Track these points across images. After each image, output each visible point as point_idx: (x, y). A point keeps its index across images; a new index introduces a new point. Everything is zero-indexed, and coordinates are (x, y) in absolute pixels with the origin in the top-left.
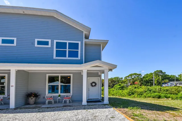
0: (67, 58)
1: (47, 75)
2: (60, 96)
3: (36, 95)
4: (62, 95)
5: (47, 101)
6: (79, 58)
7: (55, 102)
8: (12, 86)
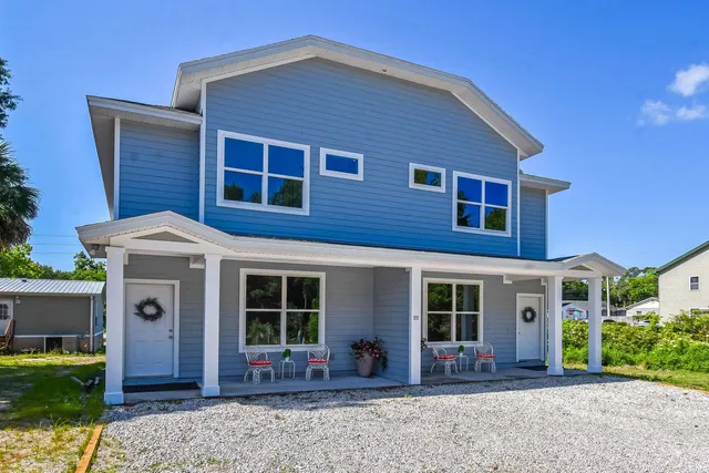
8: (416, 318)
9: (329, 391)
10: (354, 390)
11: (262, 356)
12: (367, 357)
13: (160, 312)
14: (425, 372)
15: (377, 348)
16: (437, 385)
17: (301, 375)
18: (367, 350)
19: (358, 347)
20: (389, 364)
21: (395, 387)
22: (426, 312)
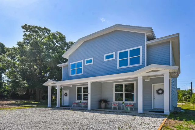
0: (129, 66)
1: (114, 84)
2: (123, 103)
3: (106, 101)
4: (126, 102)
5: (112, 107)
6: (141, 64)
7: (119, 109)
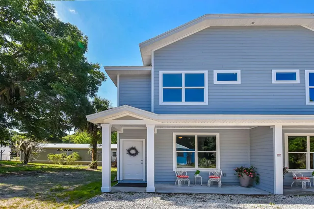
9: (218, 194)
10: (235, 195)
11: (184, 173)
12: (245, 176)
13: (137, 152)
14: (286, 186)
15: (252, 172)
16: (296, 196)
17: (205, 183)
18: (245, 172)
19: (240, 171)
20: (261, 181)
21: (264, 195)
22: (287, 152)
